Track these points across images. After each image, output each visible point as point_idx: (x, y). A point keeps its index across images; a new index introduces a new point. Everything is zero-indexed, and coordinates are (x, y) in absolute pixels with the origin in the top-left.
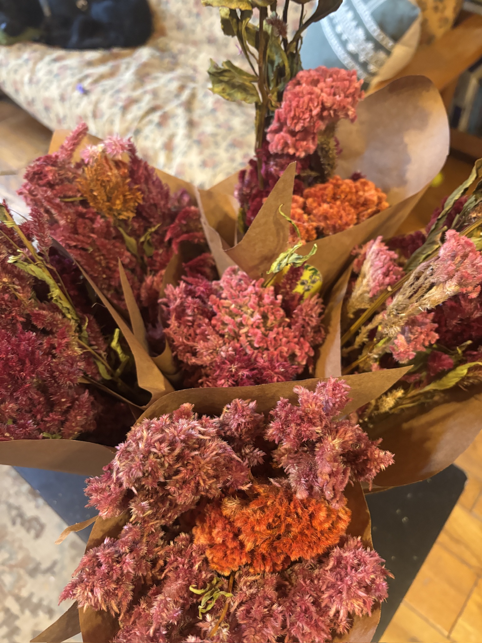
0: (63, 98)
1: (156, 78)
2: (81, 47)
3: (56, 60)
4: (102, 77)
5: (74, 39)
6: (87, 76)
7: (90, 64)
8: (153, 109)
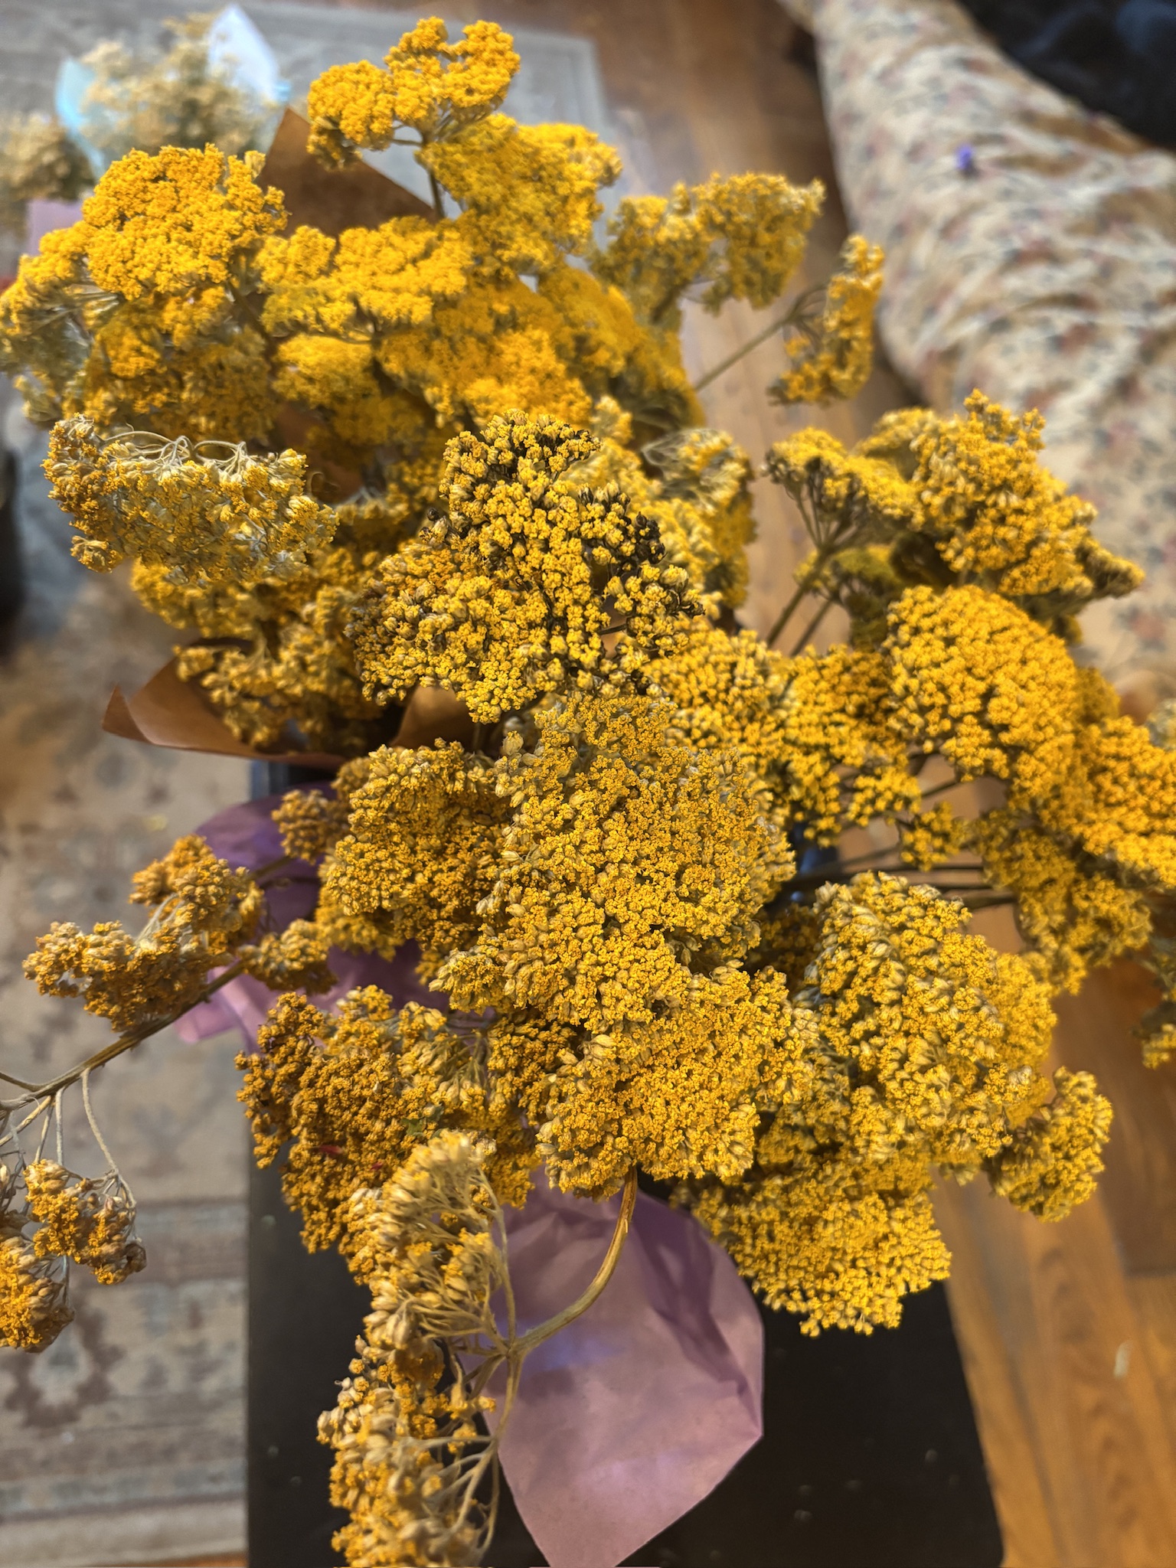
0: (915, 152)
1: (1138, 239)
2: (1040, 71)
3: (969, 65)
4: (1030, 162)
5: (1041, 44)
6: (999, 140)
7: (1029, 118)
8: (1073, 301)
